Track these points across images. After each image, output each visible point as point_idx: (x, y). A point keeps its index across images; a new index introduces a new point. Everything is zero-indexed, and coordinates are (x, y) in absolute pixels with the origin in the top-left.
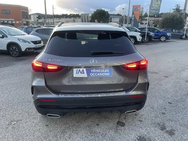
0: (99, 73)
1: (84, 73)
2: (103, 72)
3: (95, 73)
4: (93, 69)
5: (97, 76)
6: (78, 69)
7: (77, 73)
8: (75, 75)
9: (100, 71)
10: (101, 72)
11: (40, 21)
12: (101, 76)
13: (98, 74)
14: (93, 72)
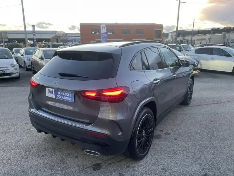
0: (64, 96)
1: (52, 94)
2: (66, 96)
3: (61, 95)
4: (59, 91)
5: (61, 99)
6: (49, 89)
7: (48, 93)
8: (47, 95)
9: (64, 94)
10: (65, 96)
11: (178, 39)
12: (65, 99)
13: (63, 98)
14: (59, 95)
